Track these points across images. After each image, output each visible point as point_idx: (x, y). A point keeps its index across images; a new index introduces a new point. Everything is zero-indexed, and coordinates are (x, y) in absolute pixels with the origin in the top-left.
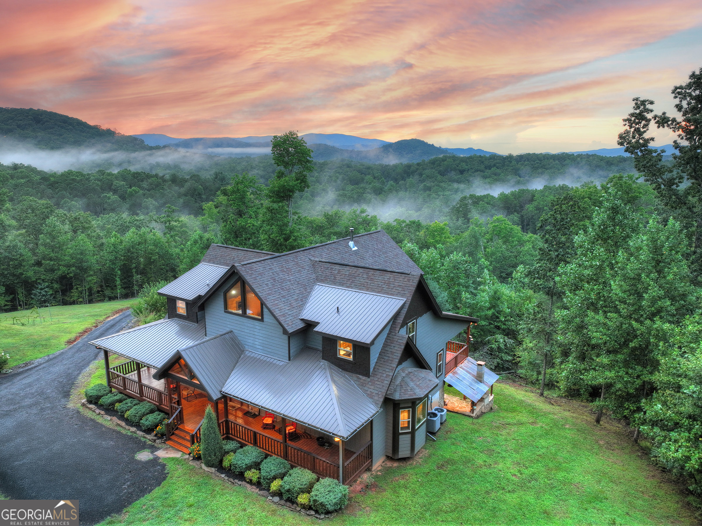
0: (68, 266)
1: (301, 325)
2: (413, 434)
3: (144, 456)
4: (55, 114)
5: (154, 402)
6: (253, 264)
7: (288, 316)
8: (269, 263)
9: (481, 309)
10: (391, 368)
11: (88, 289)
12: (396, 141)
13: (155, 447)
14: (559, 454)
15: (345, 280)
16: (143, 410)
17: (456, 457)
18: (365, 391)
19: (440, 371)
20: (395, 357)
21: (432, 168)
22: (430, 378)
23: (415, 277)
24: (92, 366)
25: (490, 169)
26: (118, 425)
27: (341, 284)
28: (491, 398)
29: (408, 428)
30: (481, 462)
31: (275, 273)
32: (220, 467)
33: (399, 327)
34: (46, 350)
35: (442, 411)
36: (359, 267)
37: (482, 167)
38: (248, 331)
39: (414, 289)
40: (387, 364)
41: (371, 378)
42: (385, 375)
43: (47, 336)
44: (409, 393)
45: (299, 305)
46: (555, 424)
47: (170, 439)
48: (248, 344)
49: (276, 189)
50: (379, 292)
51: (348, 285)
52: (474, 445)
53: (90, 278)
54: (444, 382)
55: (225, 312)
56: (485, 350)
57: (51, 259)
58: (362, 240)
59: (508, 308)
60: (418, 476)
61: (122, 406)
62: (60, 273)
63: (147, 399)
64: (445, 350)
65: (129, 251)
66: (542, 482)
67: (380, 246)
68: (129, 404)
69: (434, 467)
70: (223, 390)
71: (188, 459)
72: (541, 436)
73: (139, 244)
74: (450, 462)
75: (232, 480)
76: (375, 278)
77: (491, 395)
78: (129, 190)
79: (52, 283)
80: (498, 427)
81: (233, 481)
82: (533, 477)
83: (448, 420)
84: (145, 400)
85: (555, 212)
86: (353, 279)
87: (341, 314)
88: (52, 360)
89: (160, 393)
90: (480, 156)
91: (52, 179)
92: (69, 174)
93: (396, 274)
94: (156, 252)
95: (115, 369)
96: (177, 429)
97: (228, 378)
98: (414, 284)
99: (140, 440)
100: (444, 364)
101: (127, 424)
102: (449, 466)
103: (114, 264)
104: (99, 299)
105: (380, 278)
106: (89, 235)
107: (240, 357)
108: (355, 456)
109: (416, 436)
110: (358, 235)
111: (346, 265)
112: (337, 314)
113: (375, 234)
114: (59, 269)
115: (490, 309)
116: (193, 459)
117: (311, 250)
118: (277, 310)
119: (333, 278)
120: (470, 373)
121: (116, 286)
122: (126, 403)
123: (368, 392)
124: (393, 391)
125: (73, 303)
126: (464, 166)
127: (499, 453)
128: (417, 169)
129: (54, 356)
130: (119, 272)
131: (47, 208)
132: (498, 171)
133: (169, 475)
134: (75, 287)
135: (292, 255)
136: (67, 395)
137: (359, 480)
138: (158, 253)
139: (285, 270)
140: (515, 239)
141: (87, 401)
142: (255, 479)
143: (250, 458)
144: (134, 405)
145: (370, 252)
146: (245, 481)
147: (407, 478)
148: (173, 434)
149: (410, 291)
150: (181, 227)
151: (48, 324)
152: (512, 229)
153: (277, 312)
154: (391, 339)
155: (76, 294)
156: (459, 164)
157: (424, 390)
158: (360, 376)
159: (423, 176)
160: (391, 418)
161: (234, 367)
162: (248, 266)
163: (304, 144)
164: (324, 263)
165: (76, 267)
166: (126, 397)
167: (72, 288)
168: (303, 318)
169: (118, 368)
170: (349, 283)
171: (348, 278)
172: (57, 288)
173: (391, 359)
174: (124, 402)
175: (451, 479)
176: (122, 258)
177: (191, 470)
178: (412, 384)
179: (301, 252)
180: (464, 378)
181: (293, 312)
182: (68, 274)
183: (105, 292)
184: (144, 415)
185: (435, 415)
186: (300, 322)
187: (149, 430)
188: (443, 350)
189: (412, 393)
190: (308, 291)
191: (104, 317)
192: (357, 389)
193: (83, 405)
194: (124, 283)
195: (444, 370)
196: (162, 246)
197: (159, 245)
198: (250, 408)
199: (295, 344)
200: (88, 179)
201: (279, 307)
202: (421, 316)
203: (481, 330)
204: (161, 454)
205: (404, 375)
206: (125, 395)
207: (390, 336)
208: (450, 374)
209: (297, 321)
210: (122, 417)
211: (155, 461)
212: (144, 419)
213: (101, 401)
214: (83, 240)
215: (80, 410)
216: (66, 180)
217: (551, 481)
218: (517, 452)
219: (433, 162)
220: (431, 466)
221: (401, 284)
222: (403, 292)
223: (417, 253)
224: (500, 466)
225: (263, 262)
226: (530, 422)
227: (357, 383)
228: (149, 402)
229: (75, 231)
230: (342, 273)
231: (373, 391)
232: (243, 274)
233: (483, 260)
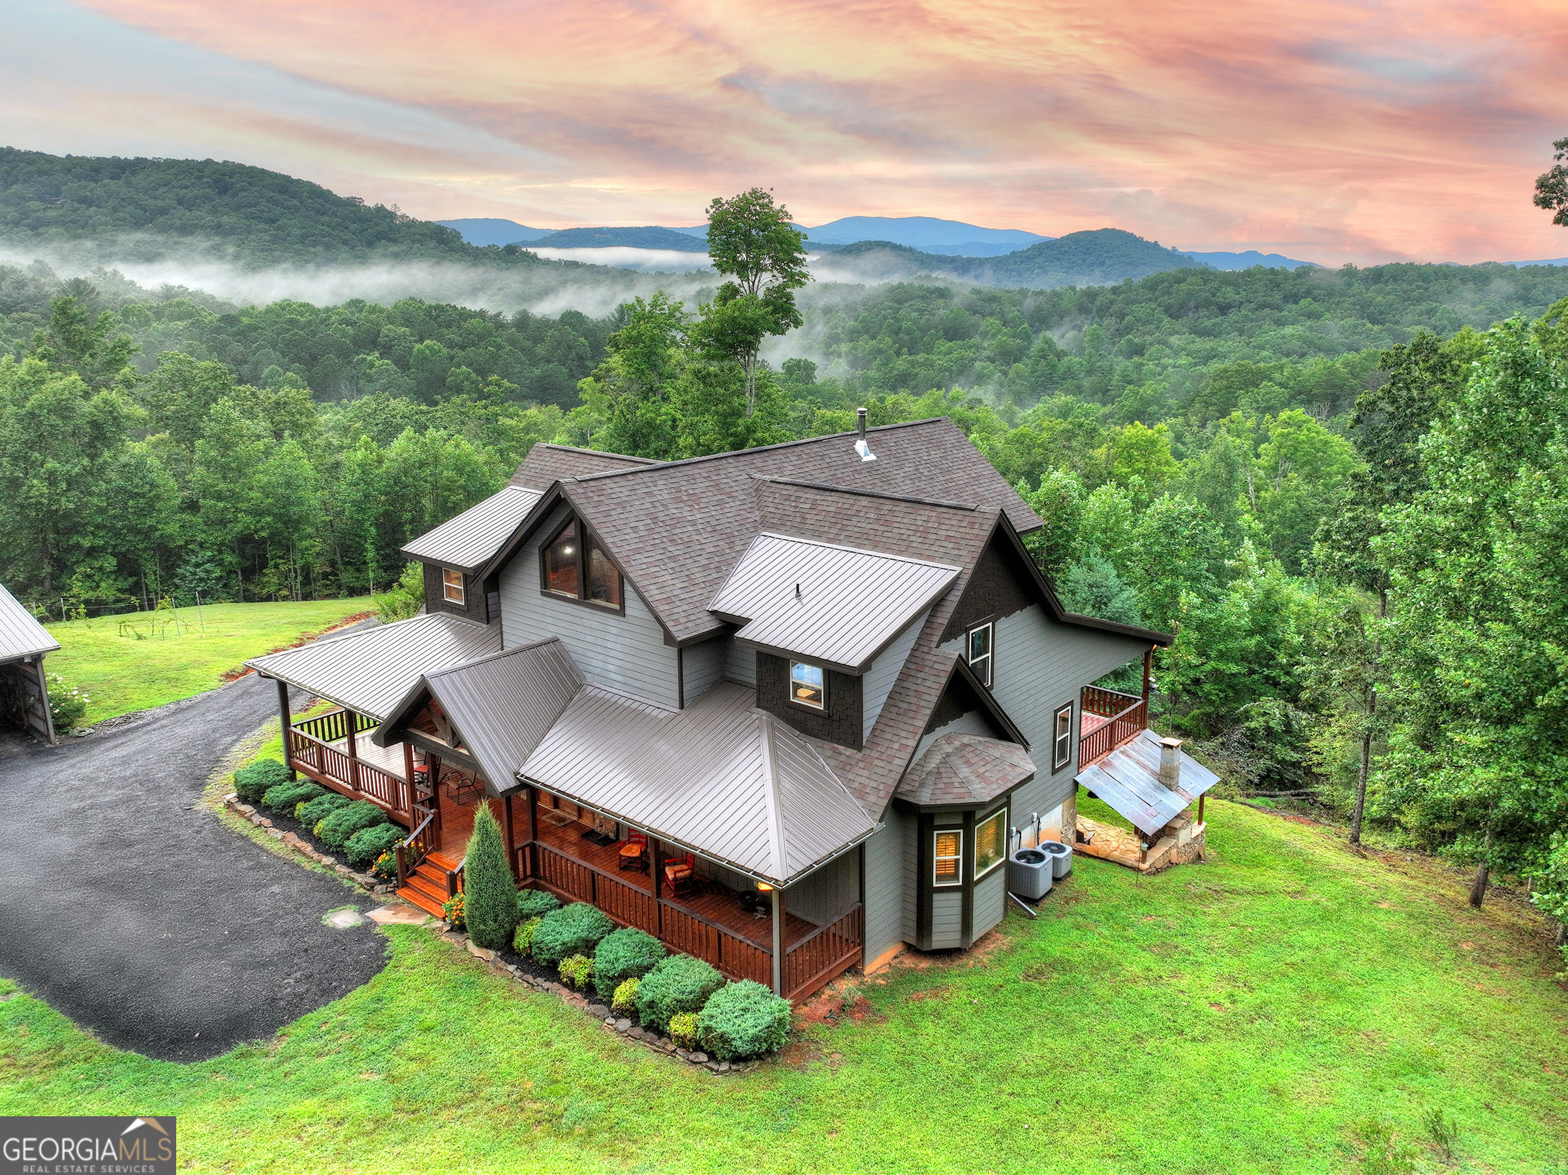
0: (258, 513)
1: (710, 625)
2: (967, 890)
3: (344, 919)
4: (263, 171)
5: (383, 803)
6: (604, 481)
7: (678, 604)
8: (647, 480)
9: (1230, 633)
10: (912, 728)
11: (302, 568)
12: (1065, 233)
13: (372, 901)
14: (1345, 964)
15: (827, 524)
16: (355, 819)
17: (1076, 956)
18: (848, 782)
19: (1062, 755)
20: (923, 703)
21: (1150, 300)
22: (1015, 760)
23: (986, 516)
24: (266, 726)
25: (1296, 302)
26: (297, 850)
27: (817, 535)
28: (1197, 829)
29: (955, 876)
30: (1137, 969)
31: (657, 504)
32: (506, 948)
33: (940, 633)
34: (174, 691)
35: (1061, 849)
36: (860, 495)
37: (1277, 297)
38: (592, 640)
39: (983, 544)
40: (905, 719)
41: (864, 751)
42: (896, 746)
43: (183, 661)
44: (956, 791)
45: (710, 578)
46: (1354, 899)
47: (405, 885)
48: (592, 669)
49: (714, 326)
50: (900, 553)
51: (831, 536)
52: (1130, 933)
53: (306, 543)
54: (1076, 784)
55: (543, 594)
56: (1237, 736)
57: (219, 497)
58: (889, 438)
59: (1299, 633)
60: (973, 993)
61: (310, 809)
62: (239, 527)
63: (367, 795)
64: (1077, 706)
65: (397, 481)
66: (1283, 1023)
67: (935, 455)
68: (327, 806)
69: (1014, 973)
70: (522, 771)
71: (441, 929)
72: (1308, 922)
73: (422, 465)
74: (1060, 965)
75: (530, 978)
76: (895, 519)
77: (1200, 823)
78: (418, 346)
79: (220, 552)
80: (1201, 897)
81: (531, 981)
82: (1261, 1012)
83: (1076, 873)
84: (361, 797)
85: (1393, 384)
86: (845, 522)
87: (805, 601)
88: (180, 710)
89: (394, 782)
90: (1272, 271)
91: (246, 320)
92: (284, 309)
93: (943, 510)
94: (461, 487)
95: (306, 726)
96: (424, 862)
97: (537, 744)
98: (982, 533)
99: (340, 884)
100: (1075, 740)
101: (316, 849)
102: (1055, 975)
103: (361, 510)
104: (328, 592)
105: (905, 521)
106: (305, 442)
107: (571, 699)
108: (817, 932)
109: (975, 897)
110: (882, 427)
111: (832, 491)
112: (795, 601)
113: (925, 426)
114: (236, 520)
115: (1251, 633)
116: (451, 930)
117: (756, 456)
118: (651, 587)
119: (798, 519)
120: (1144, 767)
121: (365, 563)
122: (320, 803)
123: (856, 785)
124: (917, 784)
125: (268, 598)
126: (1229, 293)
127: (1189, 953)
128: (1112, 302)
129: (189, 703)
130: (373, 530)
131: (215, 378)
132: (1317, 307)
133: (392, 963)
134: (272, 563)
135: (706, 465)
136: (198, 784)
137: (828, 992)
138: (464, 488)
139: (685, 498)
140: (1335, 468)
141: (239, 797)
142: (580, 978)
143: (573, 930)
144: (338, 808)
145: (909, 468)
146: (560, 981)
147: (946, 995)
148: (414, 873)
149: (973, 549)
150: (527, 430)
151: (194, 636)
152: (1326, 443)
153: (653, 593)
154: (918, 661)
155: (275, 580)
156: (1218, 289)
157: (994, 786)
158: (841, 748)
159: (1127, 318)
160: (914, 851)
161: (555, 720)
162: (592, 483)
163: (786, 220)
164: (781, 486)
165: (275, 515)
166: (323, 790)
167: (264, 565)
168: (715, 608)
169: (312, 724)
170: (834, 531)
171: (833, 520)
172: (231, 563)
173: (914, 708)
174: (316, 800)
175: (1053, 1003)
176: (383, 498)
177: (442, 953)
178: (965, 772)
179: (730, 460)
180: (1127, 778)
181: (692, 594)
182: (256, 531)
183: (341, 577)
184: (354, 829)
185: (1039, 857)
186: (707, 618)
187: (362, 864)
188: (1071, 703)
189: (963, 790)
190: (738, 548)
191: (323, 627)
192: (831, 778)
193: (229, 805)
194: (386, 557)
195: (1075, 753)
196: (473, 471)
197: (468, 469)
198: (597, 821)
199: (696, 667)
200: (325, 320)
201: (660, 580)
202: (1008, 614)
203: (1229, 686)
204: (381, 916)
205: (949, 749)
206: (321, 785)
207: (918, 654)
208: (1093, 766)
209: (700, 615)
210: (307, 834)
211: (364, 931)
212: (353, 837)
213: (268, 797)
214: (291, 453)
215: (220, 817)
216: (276, 323)
217: (1307, 1023)
218: (1234, 952)
219: (1152, 286)
220: (1013, 970)
221: (953, 534)
222: (956, 552)
223: (1076, 494)
224: (1183, 984)
225: (630, 477)
226: (1289, 890)
227: (833, 762)
228: (371, 801)
229: (278, 435)
230: (820, 508)
231: (867, 782)
232: (577, 502)
233: (1247, 517)
